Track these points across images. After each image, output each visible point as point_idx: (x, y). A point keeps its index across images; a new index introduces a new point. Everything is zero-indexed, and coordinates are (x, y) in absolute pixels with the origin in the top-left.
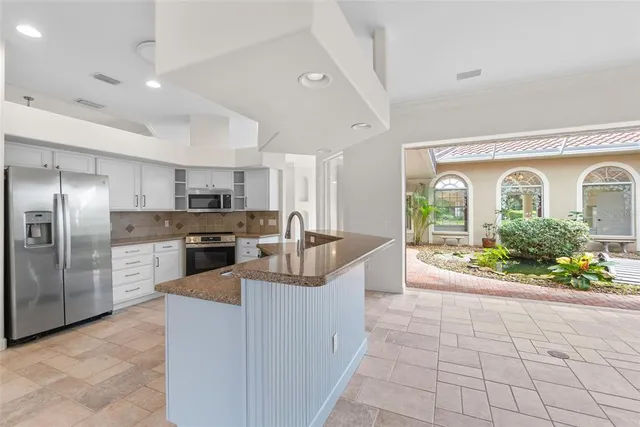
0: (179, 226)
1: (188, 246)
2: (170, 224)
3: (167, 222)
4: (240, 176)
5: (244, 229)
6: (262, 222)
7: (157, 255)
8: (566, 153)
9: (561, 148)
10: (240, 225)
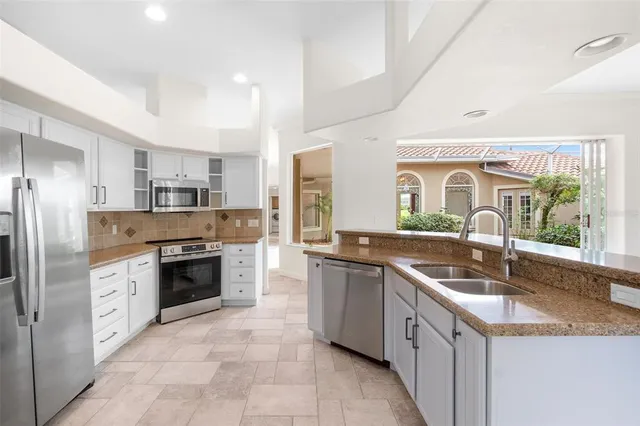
0: (130, 232)
1: (163, 260)
2: (119, 230)
3: (115, 227)
4: (216, 165)
5: (212, 233)
6: (238, 223)
7: (132, 278)
8: (439, 160)
9: (436, 156)
10: (209, 228)
